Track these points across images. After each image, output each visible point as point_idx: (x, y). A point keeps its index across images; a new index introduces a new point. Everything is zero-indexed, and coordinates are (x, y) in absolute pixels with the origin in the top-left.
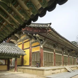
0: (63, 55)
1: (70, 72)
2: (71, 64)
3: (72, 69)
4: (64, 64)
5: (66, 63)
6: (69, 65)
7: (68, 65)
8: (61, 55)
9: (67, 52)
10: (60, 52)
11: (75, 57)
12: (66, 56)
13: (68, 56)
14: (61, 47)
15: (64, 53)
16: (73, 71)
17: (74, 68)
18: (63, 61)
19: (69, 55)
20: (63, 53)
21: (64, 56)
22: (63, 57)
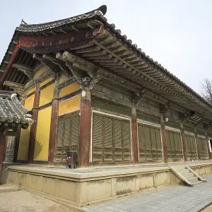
0: (163, 128)
1: (190, 186)
2: (193, 157)
3: (195, 176)
4: (169, 157)
5: (176, 152)
6: (186, 160)
7: (182, 160)
8: (159, 126)
9: (176, 117)
10: (153, 116)
11: (203, 134)
12: (173, 132)
13: (179, 131)
14: (155, 102)
15: (167, 120)
17: (203, 171)
18: (165, 148)
19: (182, 126)
20: (164, 119)
21: (169, 131)
22: (163, 134)
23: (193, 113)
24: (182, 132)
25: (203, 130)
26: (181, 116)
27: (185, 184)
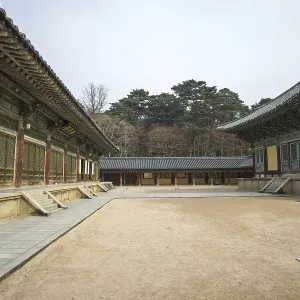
0: (20, 137)
1: (46, 215)
2: (57, 179)
3: (55, 202)
4: (24, 178)
5: (35, 172)
6: (47, 183)
7: (43, 184)
8: (14, 134)
9: (42, 124)
11: (74, 151)
12: (35, 145)
13: (44, 144)
15: (29, 126)
16: (59, 206)
17: (65, 196)
18: (19, 165)
19: (49, 139)
20: (25, 126)
22: (19, 146)
23: (66, 123)
24: (49, 147)
25: (75, 146)
26: (50, 124)
27: (39, 213)
